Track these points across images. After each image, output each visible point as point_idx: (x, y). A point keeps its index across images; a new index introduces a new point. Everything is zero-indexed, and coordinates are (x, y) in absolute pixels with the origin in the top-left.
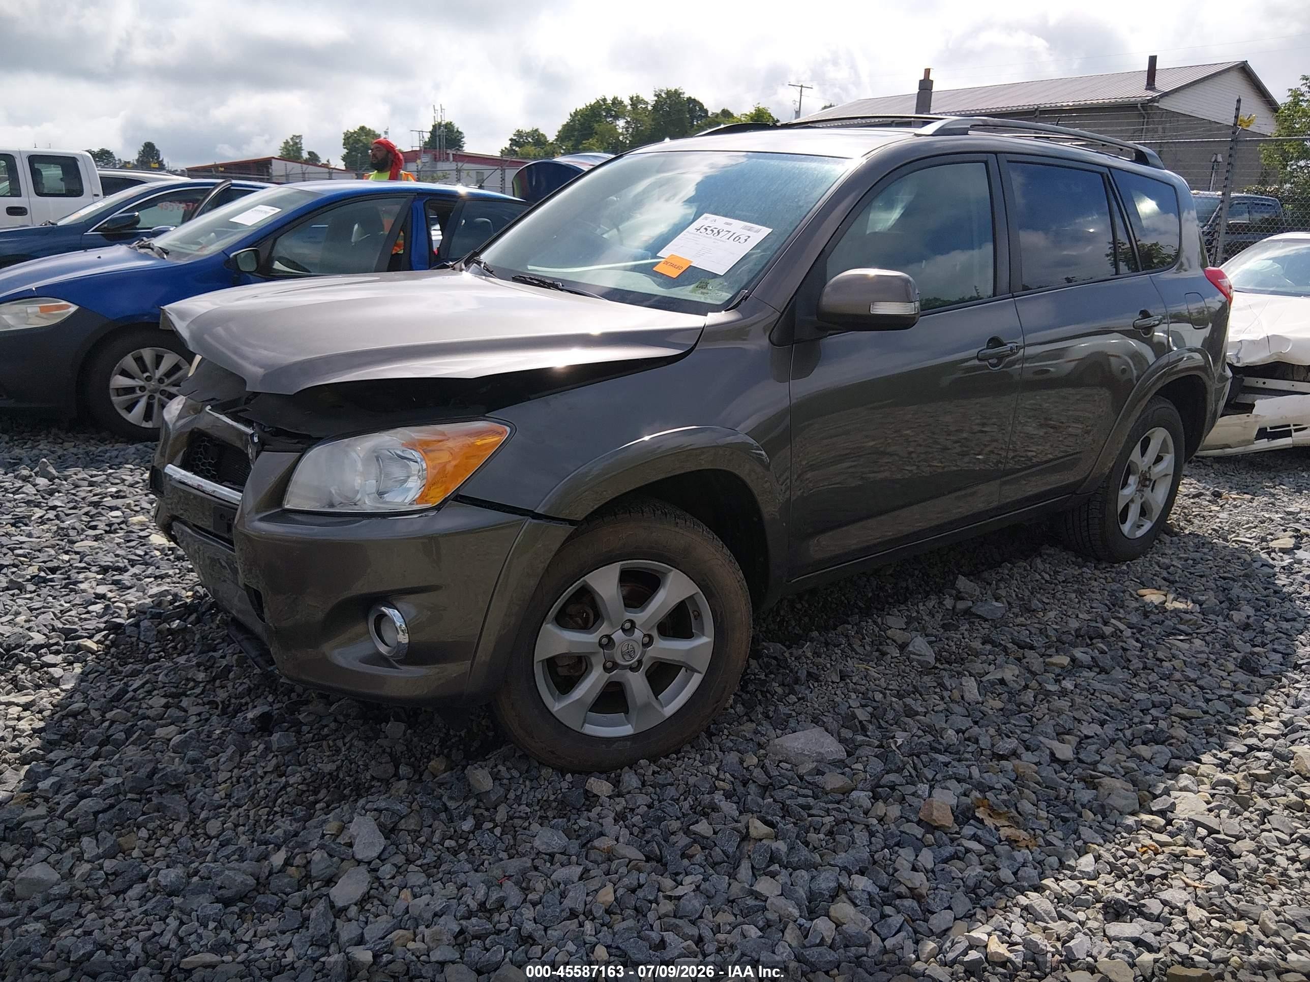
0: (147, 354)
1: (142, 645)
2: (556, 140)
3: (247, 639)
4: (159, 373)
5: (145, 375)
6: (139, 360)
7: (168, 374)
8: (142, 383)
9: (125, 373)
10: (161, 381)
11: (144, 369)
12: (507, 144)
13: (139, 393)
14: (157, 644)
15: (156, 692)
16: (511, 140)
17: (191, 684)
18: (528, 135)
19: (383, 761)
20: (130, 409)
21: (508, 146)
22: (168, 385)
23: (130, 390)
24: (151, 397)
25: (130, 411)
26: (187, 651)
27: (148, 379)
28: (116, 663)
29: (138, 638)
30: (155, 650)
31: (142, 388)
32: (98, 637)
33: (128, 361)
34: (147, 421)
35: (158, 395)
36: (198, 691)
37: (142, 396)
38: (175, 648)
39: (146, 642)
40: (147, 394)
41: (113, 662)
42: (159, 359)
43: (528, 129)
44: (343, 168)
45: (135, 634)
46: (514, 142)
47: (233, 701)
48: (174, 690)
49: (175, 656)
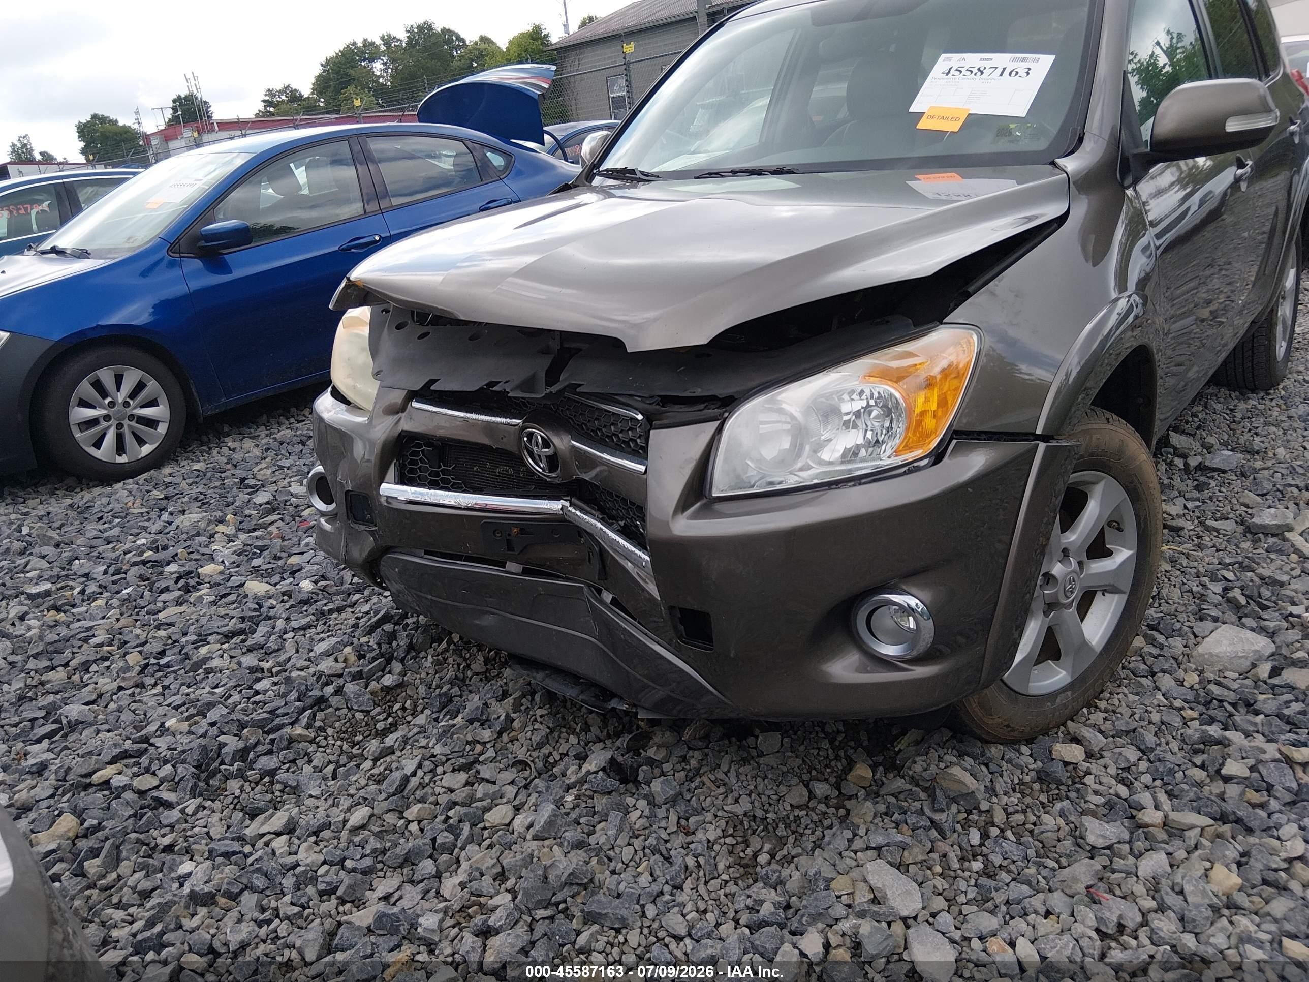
0: (106, 375)
1: (359, 716)
2: (313, 93)
3: (547, 676)
4: (121, 397)
5: (107, 401)
6: (98, 385)
7: (133, 395)
8: (104, 412)
9: (84, 404)
10: (126, 404)
11: (104, 393)
12: (261, 106)
13: (104, 424)
14: (378, 709)
15: (439, 770)
16: (264, 101)
17: (479, 748)
18: (281, 92)
19: (792, 783)
20: (98, 444)
21: (262, 109)
22: (135, 408)
23: (93, 422)
24: (120, 426)
25: (99, 448)
26: (419, 708)
27: (112, 404)
28: (345, 747)
29: (350, 709)
30: (381, 717)
31: (107, 418)
32: (304, 720)
33: (85, 388)
34: (120, 455)
35: (126, 422)
36: (491, 753)
37: (109, 428)
38: (404, 708)
39: (362, 711)
40: (114, 423)
41: (341, 747)
42: (119, 379)
43: (278, 86)
44: (85, 161)
45: (342, 704)
46: (268, 103)
47: (535, 754)
48: (463, 761)
49: (409, 718)
